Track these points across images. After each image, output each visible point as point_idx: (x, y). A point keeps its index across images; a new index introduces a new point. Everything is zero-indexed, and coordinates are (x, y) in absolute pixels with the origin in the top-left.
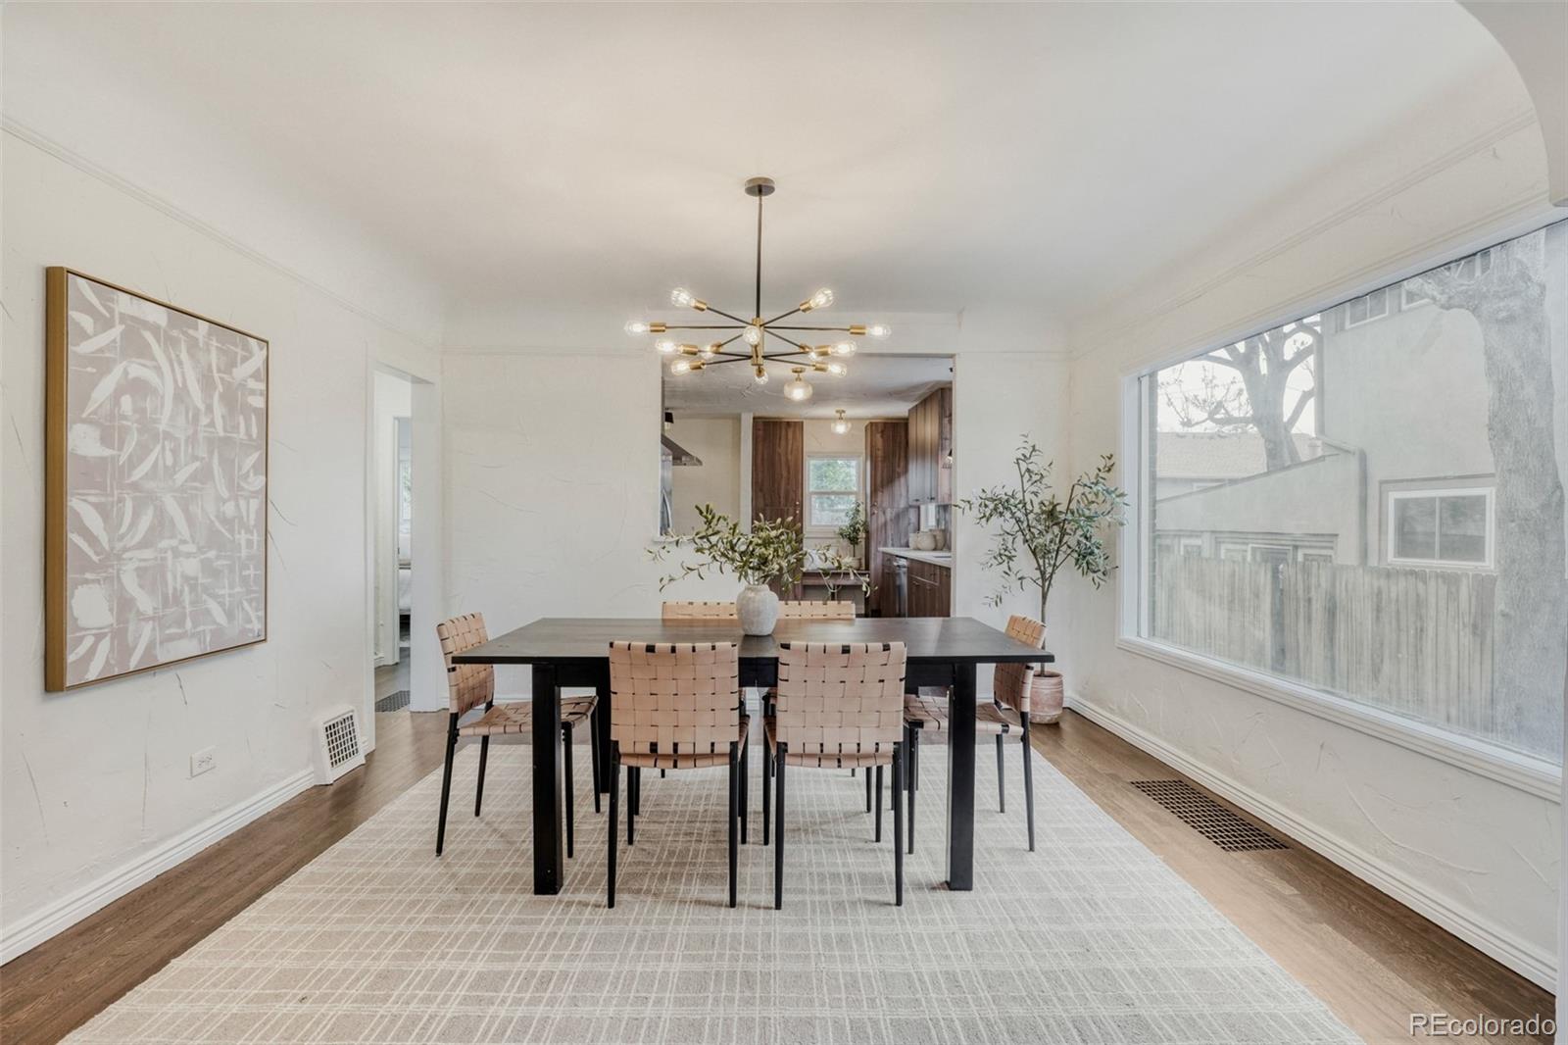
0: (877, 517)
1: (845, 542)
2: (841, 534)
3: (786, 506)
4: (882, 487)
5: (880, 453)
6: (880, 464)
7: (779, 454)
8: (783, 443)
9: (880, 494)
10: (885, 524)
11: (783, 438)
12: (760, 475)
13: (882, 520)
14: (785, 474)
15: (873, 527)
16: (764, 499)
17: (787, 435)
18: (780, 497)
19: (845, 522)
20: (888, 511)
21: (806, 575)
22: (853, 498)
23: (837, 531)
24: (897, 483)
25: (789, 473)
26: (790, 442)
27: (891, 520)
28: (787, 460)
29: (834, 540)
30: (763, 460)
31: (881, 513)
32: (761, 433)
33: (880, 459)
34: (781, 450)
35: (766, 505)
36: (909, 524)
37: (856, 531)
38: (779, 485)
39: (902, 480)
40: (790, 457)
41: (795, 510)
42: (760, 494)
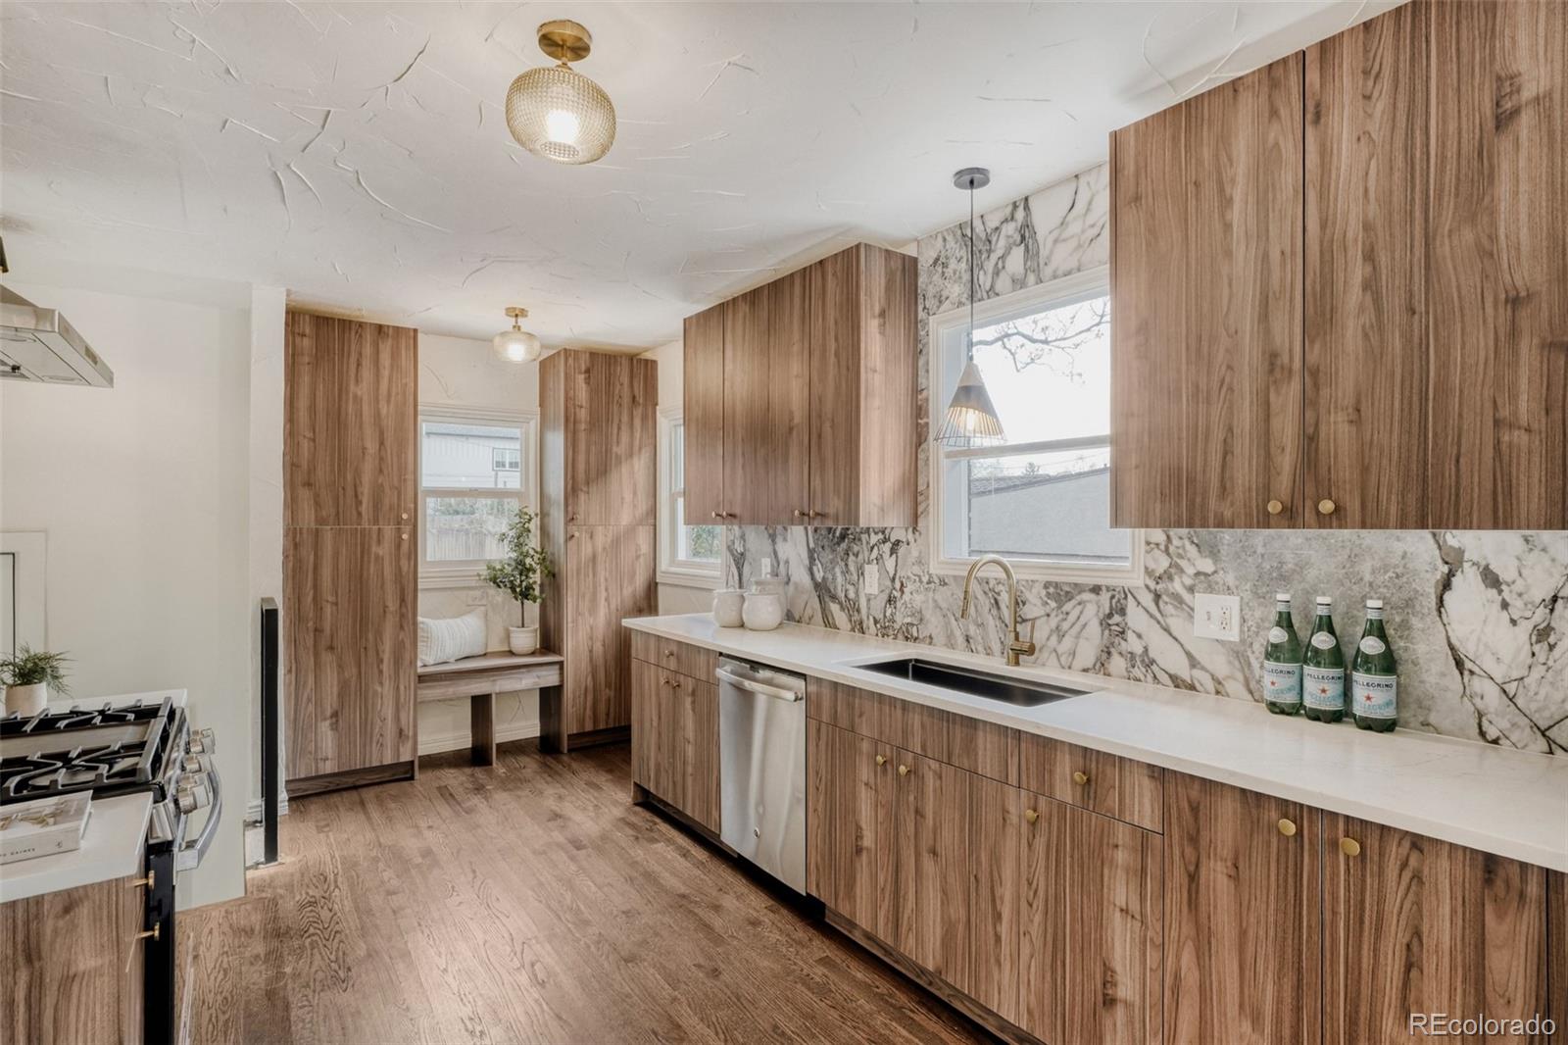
0: (579, 545)
1: (502, 596)
2: (494, 580)
3: (376, 521)
4: (588, 483)
5: (583, 414)
6: (582, 436)
7: (358, 400)
8: (367, 373)
9: (582, 497)
10: (594, 558)
11: (366, 362)
12: (305, 445)
13: (587, 549)
14: (371, 446)
15: (569, 566)
16: (317, 504)
17: (377, 352)
18: (359, 503)
19: (501, 554)
20: (600, 531)
21: (422, 679)
22: (514, 505)
23: (485, 573)
24: (614, 476)
25: (382, 443)
26: (386, 373)
27: (604, 549)
28: (377, 415)
29: (478, 593)
30: (312, 408)
31: (585, 537)
32: (306, 343)
33: (583, 426)
34: (362, 390)
35: (321, 521)
36: (638, 557)
37: (525, 571)
38: (358, 473)
39: (625, 469)
40: (384, 411)
41: (399, 532)
42: (305, 494)
